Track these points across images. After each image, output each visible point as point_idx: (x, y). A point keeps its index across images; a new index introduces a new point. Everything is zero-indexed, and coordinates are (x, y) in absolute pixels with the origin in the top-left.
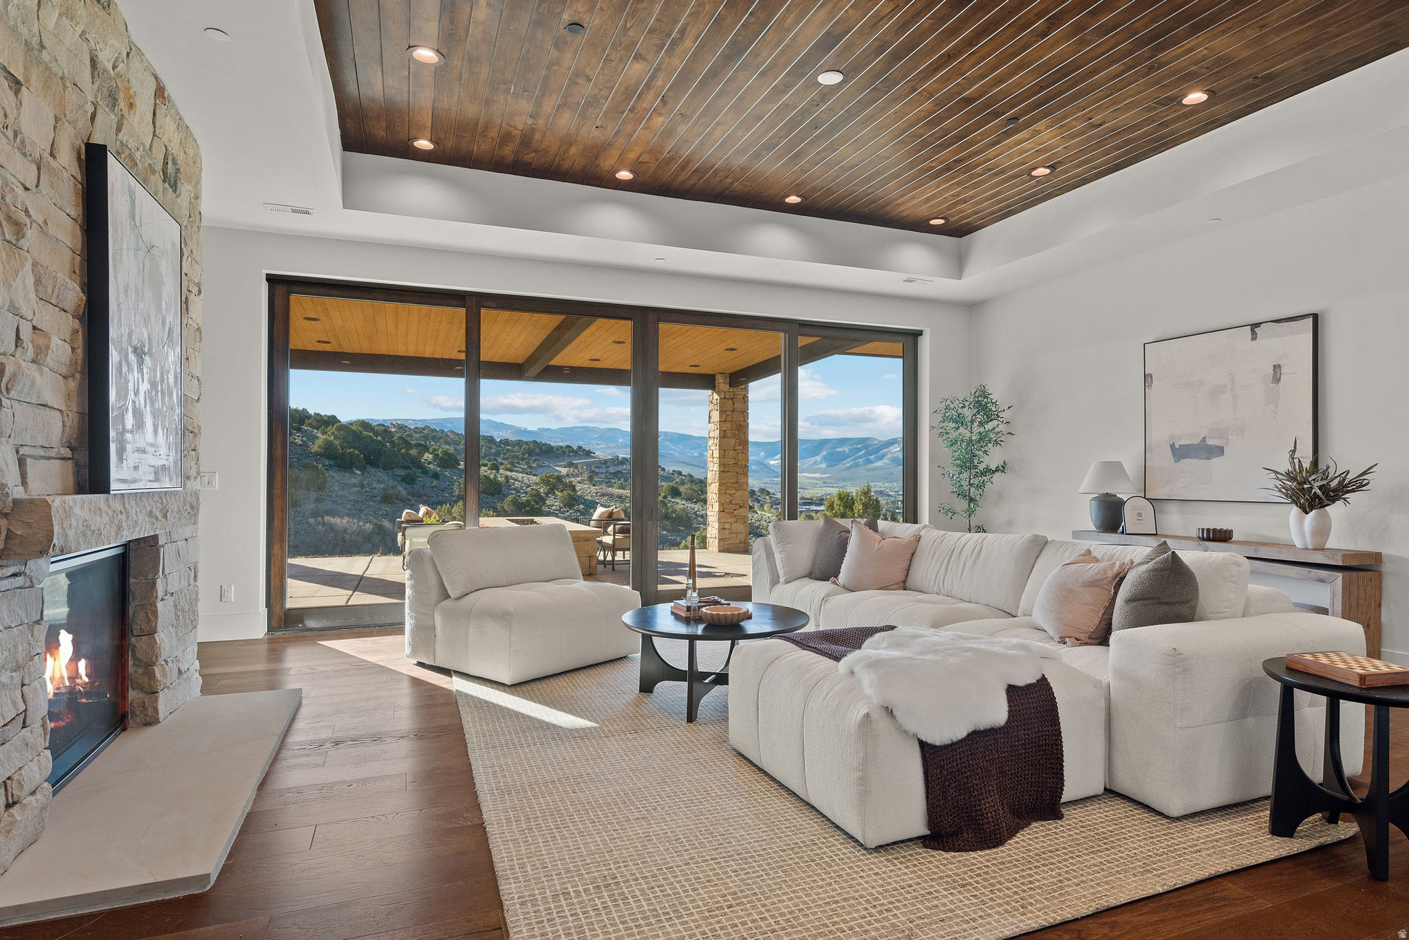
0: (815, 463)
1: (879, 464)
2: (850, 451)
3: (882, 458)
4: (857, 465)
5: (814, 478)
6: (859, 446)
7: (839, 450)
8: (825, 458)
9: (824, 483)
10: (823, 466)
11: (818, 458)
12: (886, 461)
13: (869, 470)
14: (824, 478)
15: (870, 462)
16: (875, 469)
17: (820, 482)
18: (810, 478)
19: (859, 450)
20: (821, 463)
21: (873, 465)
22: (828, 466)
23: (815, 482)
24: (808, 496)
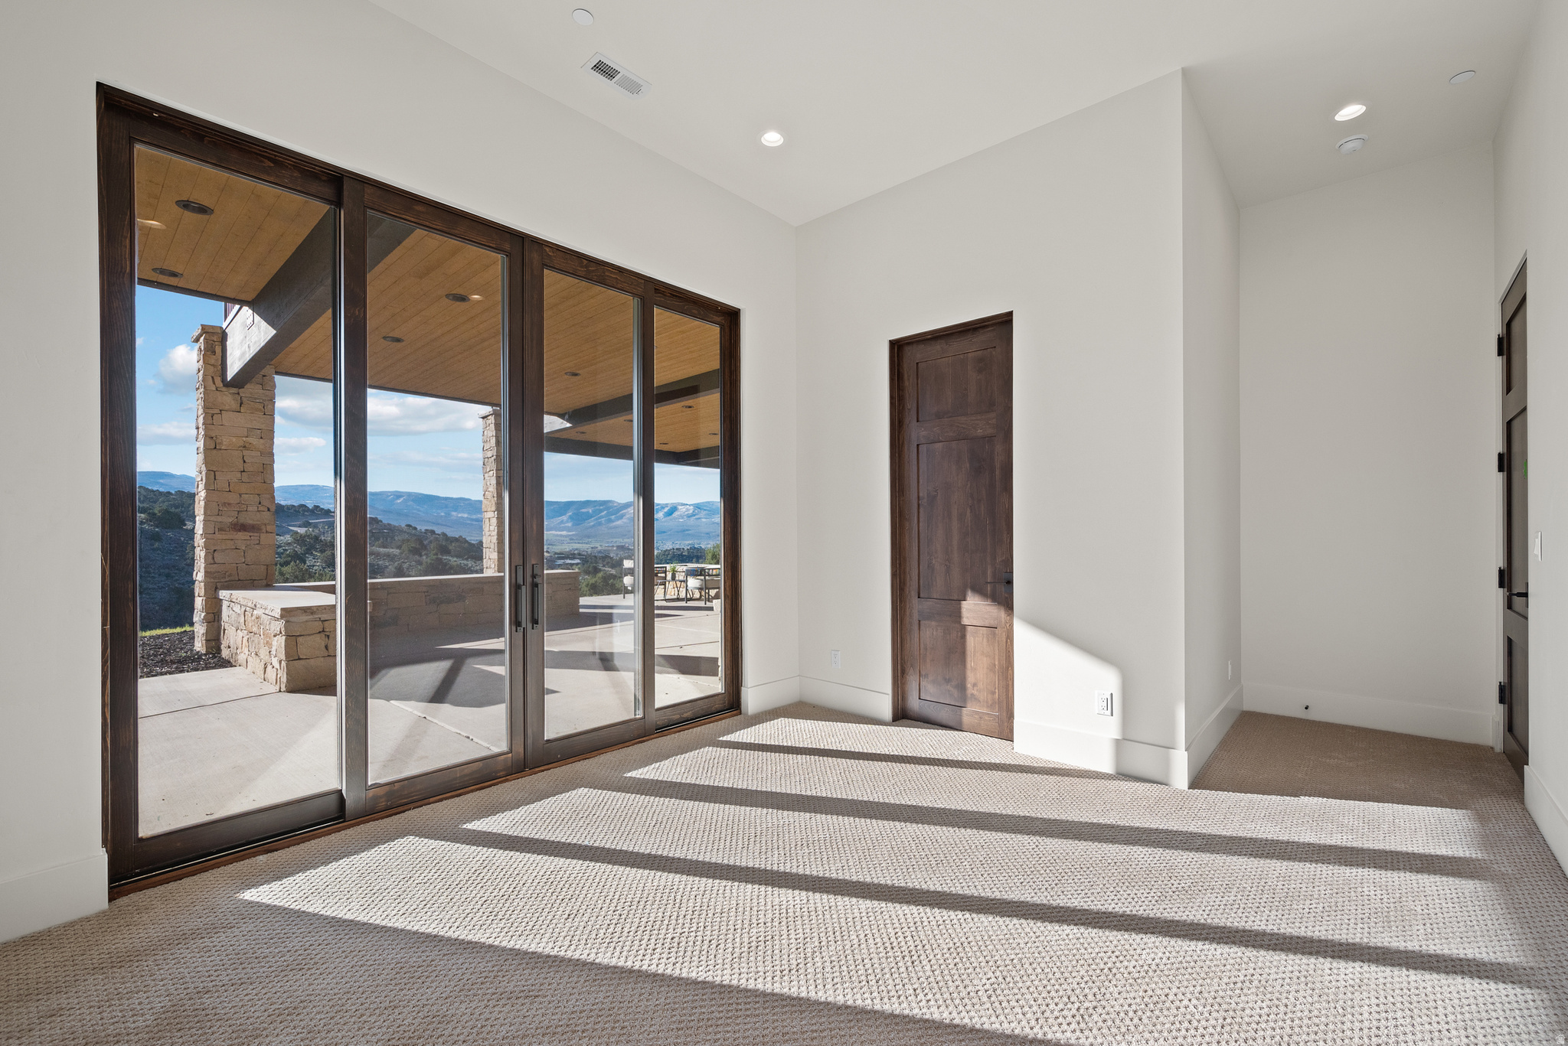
0: (562, 522)
1: (619, 523)
2: (593, 511)
3: (621, 517)
4: (600, 524)
5: (561, 536)
6: (601, 507)
7: (583, 510)
8: (570, 517)
9: (571, 539)
10: (570, 524)
11: (564, 518)
12: (624, 520)
13: (611, 528)
14: (570, 535)
15: (610, 521)
16: (616, 527)
17: (567, 539)
18: (557, 535)
19: (601, 511)
20: (567, 522)
21: (614, 524)
22: (573, 525)
23: (563, 539)
24: (558, 551)
